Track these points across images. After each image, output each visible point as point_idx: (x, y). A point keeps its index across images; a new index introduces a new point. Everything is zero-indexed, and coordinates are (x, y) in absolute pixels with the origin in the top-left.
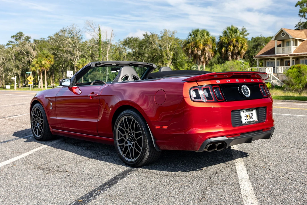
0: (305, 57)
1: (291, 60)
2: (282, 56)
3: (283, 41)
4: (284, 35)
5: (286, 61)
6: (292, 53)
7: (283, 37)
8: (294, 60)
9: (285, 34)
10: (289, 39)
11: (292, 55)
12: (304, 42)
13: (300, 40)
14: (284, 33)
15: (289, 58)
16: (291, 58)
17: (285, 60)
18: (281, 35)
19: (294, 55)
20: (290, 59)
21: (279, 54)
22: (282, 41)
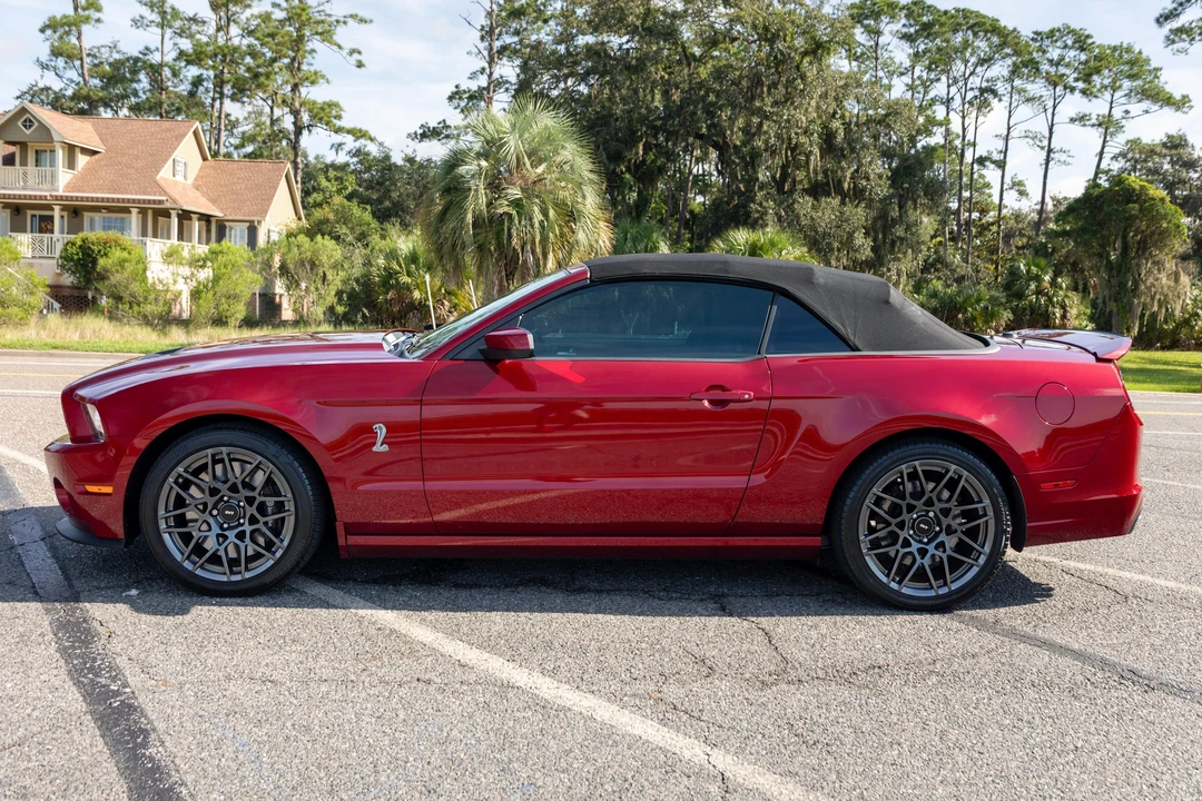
0: (105, 208)
1: (57, 213)
2: (20, 197)
3: (23, 145)
4: (30, 126)
5: (33, 216)
6: (60, 193)
7: (28, 132)
8: (65, 214)
9: (36, 124)
10: (52, 141)
11: (62, 198)
12: (97, 157)
13: (85, 151)
14: (30, 121)
15: (50, 207)
16: (57, 208)
17: (29, 213)
18: (20, 124)
19: (67, 198)
20: (53, 210)
21: (12, 189)
22: (18, 146)
